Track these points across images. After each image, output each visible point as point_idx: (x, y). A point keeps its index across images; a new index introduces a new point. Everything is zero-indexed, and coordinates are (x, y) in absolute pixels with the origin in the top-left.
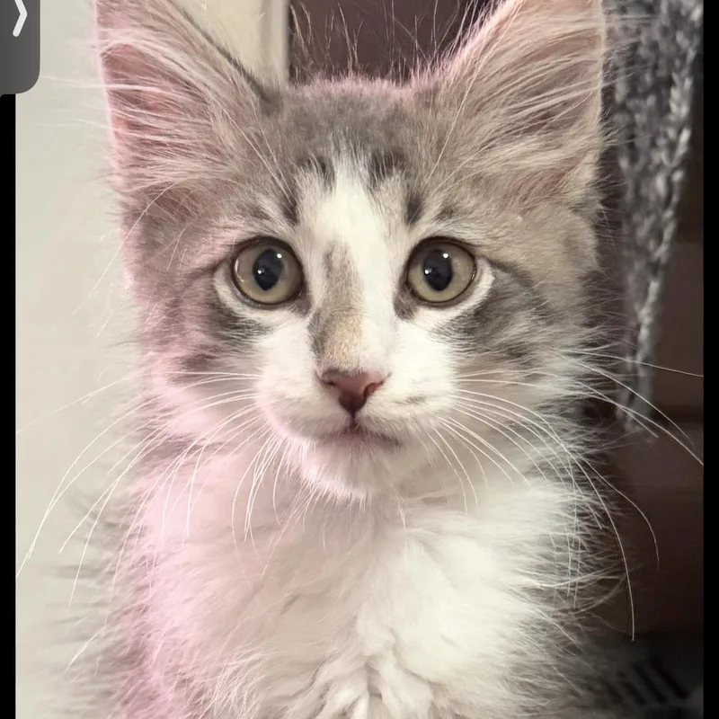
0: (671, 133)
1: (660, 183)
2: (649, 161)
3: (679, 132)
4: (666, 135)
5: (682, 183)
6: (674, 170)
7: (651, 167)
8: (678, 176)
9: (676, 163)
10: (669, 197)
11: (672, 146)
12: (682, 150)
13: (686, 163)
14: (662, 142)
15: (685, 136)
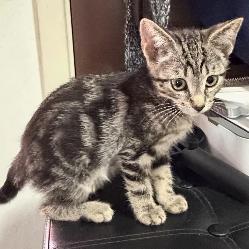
0: (166, 6)
1: (163, 19)
2: (160, 13)
3: (168, 6)
4: (164, 7)
5: (169, 19)
6: (167, 16)
7: (161, 15)
8: (168, 17)
9: (167, 14)
10: (166, 23)
11: (166, 10)
12: (168, 10)
13: (169, 14)
14: (163, 8)
15: (169, 6)
